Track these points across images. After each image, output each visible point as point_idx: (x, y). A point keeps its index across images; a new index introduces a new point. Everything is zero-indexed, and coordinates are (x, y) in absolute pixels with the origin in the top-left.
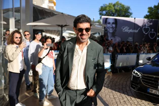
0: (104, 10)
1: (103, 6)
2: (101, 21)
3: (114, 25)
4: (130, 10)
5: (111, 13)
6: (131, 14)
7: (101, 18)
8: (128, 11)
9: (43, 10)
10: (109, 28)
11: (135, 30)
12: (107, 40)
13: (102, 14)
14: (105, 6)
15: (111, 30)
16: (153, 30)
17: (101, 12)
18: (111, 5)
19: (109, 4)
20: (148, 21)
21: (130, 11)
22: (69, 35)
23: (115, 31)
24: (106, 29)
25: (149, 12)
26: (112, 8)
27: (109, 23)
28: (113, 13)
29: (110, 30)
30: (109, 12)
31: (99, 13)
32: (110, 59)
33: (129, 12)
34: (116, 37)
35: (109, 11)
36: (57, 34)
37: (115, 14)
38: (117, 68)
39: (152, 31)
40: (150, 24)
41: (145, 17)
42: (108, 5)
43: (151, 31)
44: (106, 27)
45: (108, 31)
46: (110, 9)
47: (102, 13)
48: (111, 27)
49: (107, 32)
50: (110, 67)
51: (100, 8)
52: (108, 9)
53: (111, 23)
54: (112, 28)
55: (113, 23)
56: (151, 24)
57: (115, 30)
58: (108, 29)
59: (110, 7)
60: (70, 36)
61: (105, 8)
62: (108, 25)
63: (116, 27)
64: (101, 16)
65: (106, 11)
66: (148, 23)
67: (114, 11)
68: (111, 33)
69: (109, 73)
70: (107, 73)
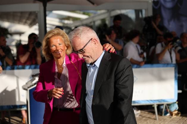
12: (162, 28)
15: (169, 2)
22: (61, 22)
23: (179, 5)
29: (165, 1)
32: (175, 77)
34: (184, 19)
36: (29, 22)
45: (161, 4)
49: (160, 8)
50: (176, 99)
60: (64, 24)
68: (169, 9)
69: (174, 115)
70: (168, 114)
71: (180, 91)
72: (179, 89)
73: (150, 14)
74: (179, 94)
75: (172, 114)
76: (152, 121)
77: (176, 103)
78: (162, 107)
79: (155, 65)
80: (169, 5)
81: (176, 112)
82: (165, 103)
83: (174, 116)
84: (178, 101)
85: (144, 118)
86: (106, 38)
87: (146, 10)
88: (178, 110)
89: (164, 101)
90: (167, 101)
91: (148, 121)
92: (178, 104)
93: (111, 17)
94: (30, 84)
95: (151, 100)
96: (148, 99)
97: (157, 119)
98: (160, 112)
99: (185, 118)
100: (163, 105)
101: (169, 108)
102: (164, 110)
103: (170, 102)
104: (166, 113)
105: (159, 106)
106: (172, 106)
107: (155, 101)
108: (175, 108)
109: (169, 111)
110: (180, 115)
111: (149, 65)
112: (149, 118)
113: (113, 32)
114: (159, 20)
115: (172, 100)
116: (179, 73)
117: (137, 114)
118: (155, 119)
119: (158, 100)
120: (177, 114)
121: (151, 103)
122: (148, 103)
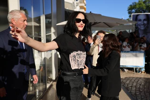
0: (133, 9)
1: (132, 4)
2: (132, 20)
3: (145, 22)
5: (141, 10)
7: (130, 16)
10: (140, 25)
13: (131, 13)
14: (134, 4)
15: (143, 27)
17: (130, 11)
18: (141, 2)
19: (139, 1)
24: (136, 27)
26: (143, 5)
27: (140, 20)
29: (141, 27)
30: (139, 10)
31: (128, 12)
32: (144, 57)
35: (139, 8)
42: (138, 3)
44: (137, 25)
45: (139, 29)
46: (140, 6)
48: (142, 24)
51: (128, 7)
52: (137, 7)
53: (142, 20)
54: (144, 24)
55: (144, 20)
57: (147, 27)
58: (139, 27)
59: (140, 4)
61: (134, 6)
62: (139, 23)
63: (148, 23)
64: (130, 15)
65: (136, 9)
67: (145, 8)
68: (142, 30)
69: (143, 73)
70: (140, 72)
71: (146, 63)
72: (146, 62)
74: (145, 64)
75: (142, 73)
76: (133, 74)
77: (143, 68)
78: (137, 69)
79: (135, 52)
80: (142, 28)
81: (144, 72)
82: (139, 68)
84: (145, 67)
85: (129, 73)
87: (132, 30)
88: (145, 71)
89: (138, 66)
90: (140, 67)
91: (131, 74)
92: (145, 68)
93: (118, 33)
95: (133, 66)
96: (132, 65)
97: (135, 73)
98: (136, 71)
99: (148, 75)
100: (138, 68)
101: (140, 70)
102: (138, 70)
103: (141, 67)
104: (139, 72)
106: (142, 69)
107: (134, 66)
108: (143, 70)
109: (140, 71)
110: (145, 73)
111: (132, 52)
112: (131, 73)
115: (142, 66)
117: (126, 71)
119: (136, 66)
121: (133, 67)
122: (131, 67)
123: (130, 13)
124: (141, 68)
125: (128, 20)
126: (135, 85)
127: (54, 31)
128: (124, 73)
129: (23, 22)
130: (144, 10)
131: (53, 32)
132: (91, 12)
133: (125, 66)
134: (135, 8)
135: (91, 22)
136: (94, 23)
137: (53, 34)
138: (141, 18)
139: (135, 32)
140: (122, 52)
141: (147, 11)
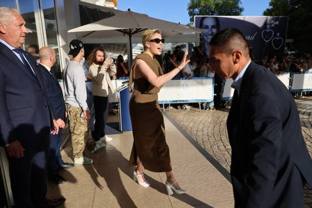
0: (196, 7)
2: (194, 25)
3: (214, 31)
4: (239, 3)
5: (208, 11)
6: (241, 10)
7: (192, 20)
8: (237, 5)
9: (95, 10)
10: (207, 35)
11: (249, 37)
16: (278, 34)
17: (191, 10)
20: (272, 19)
21: (240, 6)
24: (202, 37)
25: (270, 5)
27: (207, 27)
28: (211, 12)
29: (208, 38)
31: (188, 11)
32: (213, 85)
33: (238, 8)
35: (204, 7)
37: (214, 12)
38: (224, 100)
39: (277, 37)
40: (275, 23)
41: (265, 14)
43: (275, 36)
44: (202, 35)
45: (205, 41)
46: (207, 3)
47: (193, 11)
48: (210, 33)
51: (189, 4)
52: (203, 4)
53: (210, 28)
54: (212, 34)
55: (213, 27)
56: (277, 23)
58: (205, 37)
61: (198, 3)
62: (206, 31)
64: (192, 17)
65: (200, 8)
66: (272, 22)
67: (214, 7)
70: (208, 109)
71: (216, 95)
72: (215, 93)
73: (198, 45)
74: (215, 96)
77: (212, 102)
78: (204, 104)
79: (200, 78)
82: (206, 102)
83: (211, 110)
84: (214, 100)
85: (193, 111)
86: (170, 60)
87: (196, 43)
88: (214, 106)
89: (205, 100)
91: (195, 113)
94: (121, 88)
95: (197, 100)
96: (195, 99)
97: (201, 111)
98: (202, 108)
99: (218, 111)
101: (208, 105)
102: (205, 106)
105: (202, 104)
106: (210, 103)
107: (199, 100)
108: (212, 105)
109: (208, 107)
111: (196, 78)
112: (196, 111)
113: (174, 56)
114: (203, 49)
116: (215, 83)
117: (189, 108)
118: (199, 112)
119: (201, 100)
120: (213, 109)
121: (197, 102)
122: (195, 102)
123: (191, 14)
124: (208, 103)
125: (188, 25)
126: (201, 128)
127: (64, 43)
128: (186, 111)
129: (19, 27)
130: (213, 10)
131: (61, 46)
132: (129, 10)
133: (187, 101)
134: (200, 6)
135: (131, 28)
136: (136, 30)
137: (61, 49)
138: (208, 24)
139: (200, 47)
140: (181, 78)
141: (216, 12)
